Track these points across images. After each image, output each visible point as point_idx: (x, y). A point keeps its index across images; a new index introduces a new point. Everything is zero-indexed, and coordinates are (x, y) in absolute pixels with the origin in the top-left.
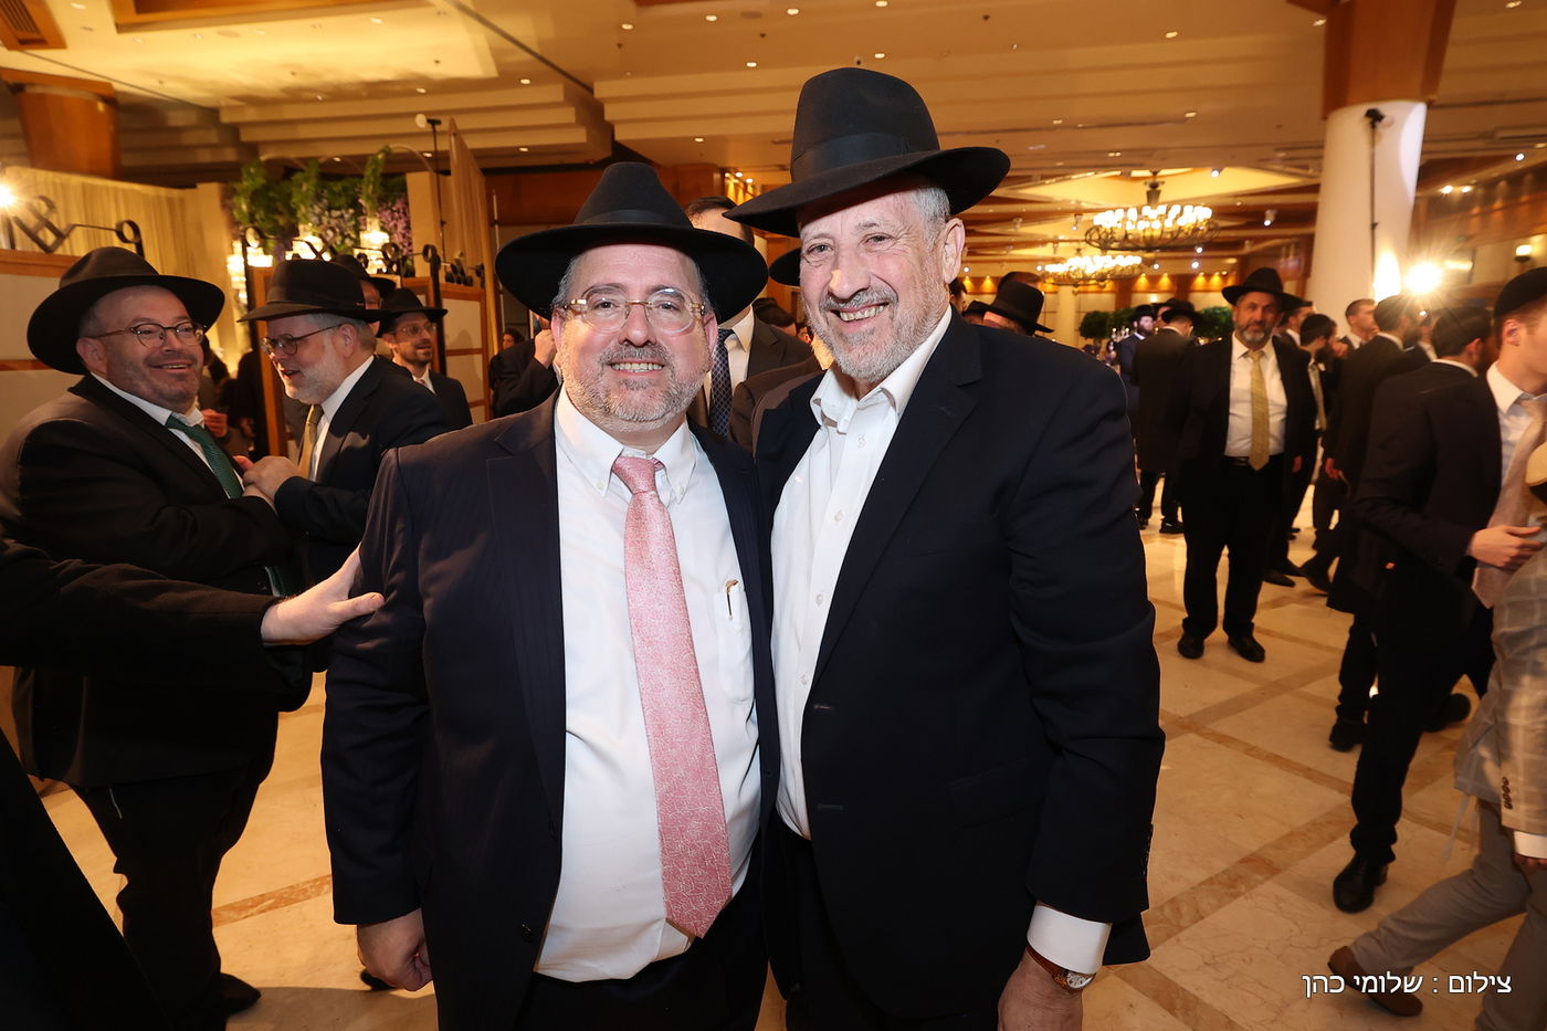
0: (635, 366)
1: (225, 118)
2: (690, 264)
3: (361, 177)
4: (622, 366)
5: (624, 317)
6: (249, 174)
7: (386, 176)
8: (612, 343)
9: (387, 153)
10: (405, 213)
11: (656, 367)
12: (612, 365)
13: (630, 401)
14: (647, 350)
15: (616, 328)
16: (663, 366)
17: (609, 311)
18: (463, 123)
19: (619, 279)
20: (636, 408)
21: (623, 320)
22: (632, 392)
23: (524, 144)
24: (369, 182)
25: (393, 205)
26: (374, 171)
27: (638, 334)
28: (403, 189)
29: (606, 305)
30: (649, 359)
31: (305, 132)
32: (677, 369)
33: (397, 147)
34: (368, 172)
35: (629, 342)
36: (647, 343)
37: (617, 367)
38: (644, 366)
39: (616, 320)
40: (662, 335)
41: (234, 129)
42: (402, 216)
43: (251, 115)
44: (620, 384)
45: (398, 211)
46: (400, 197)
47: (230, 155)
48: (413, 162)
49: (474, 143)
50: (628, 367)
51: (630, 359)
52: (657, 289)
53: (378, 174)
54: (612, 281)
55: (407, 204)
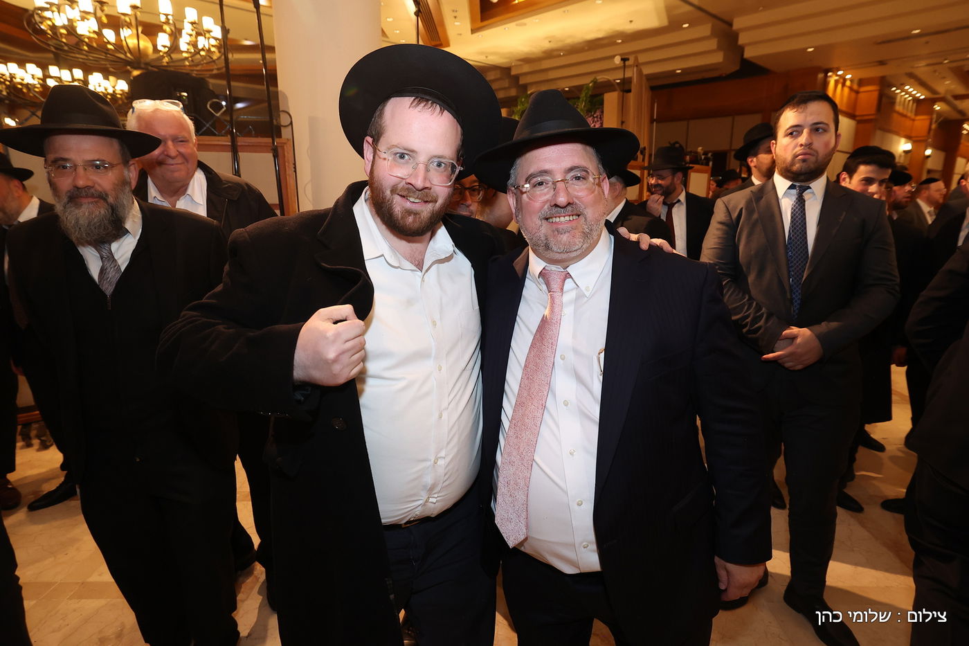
0: (562, 219)
1: (513, 72)
2: (589, 149)
3: (579, 98)
4: (554, 220)
5: (553, 190)
6: (522, 102)
7: (593, 96)
8: (546, 207)
9: (595, 82)
10: (600, 118)
11: (574, 217)
12: (547, 219)
13: (560, 241)
14: (569, 208)
15: (548, 197)
16: (579, 216)
17: (542, 187)
18: (642, 58)
19: (547, 166)
20: (565, 245)
21: (552, 192)
22: (562, 236)
23: (679, 68)
24: (583, 100)
25: (595, 114)
26: (586, 94)
27: (562, 200)
28: (602, 103)
29: (541, 184)
30: (570, 213)
31: (552, 75)
32: (587, 216)
33: (601, 78)
34: (583, 95)
35: (556, 206)
36: (569, 204)
37: (551, 220)
38: (567, 218)
39: (548, 193)
40: (577, 197)
41: (517, 78)
42: (599, 119)
43: (526, 69)
44: (553, 231)
45: (597, 117)
46: (598, 108)
47: (513, 92)
48: (609, 86)
49: (647, 71)
50: (558, 220)
51: (558, 215)
52: (571, 169)
53: (588, 96)
54: (543, 169)
55: (602, 112)
